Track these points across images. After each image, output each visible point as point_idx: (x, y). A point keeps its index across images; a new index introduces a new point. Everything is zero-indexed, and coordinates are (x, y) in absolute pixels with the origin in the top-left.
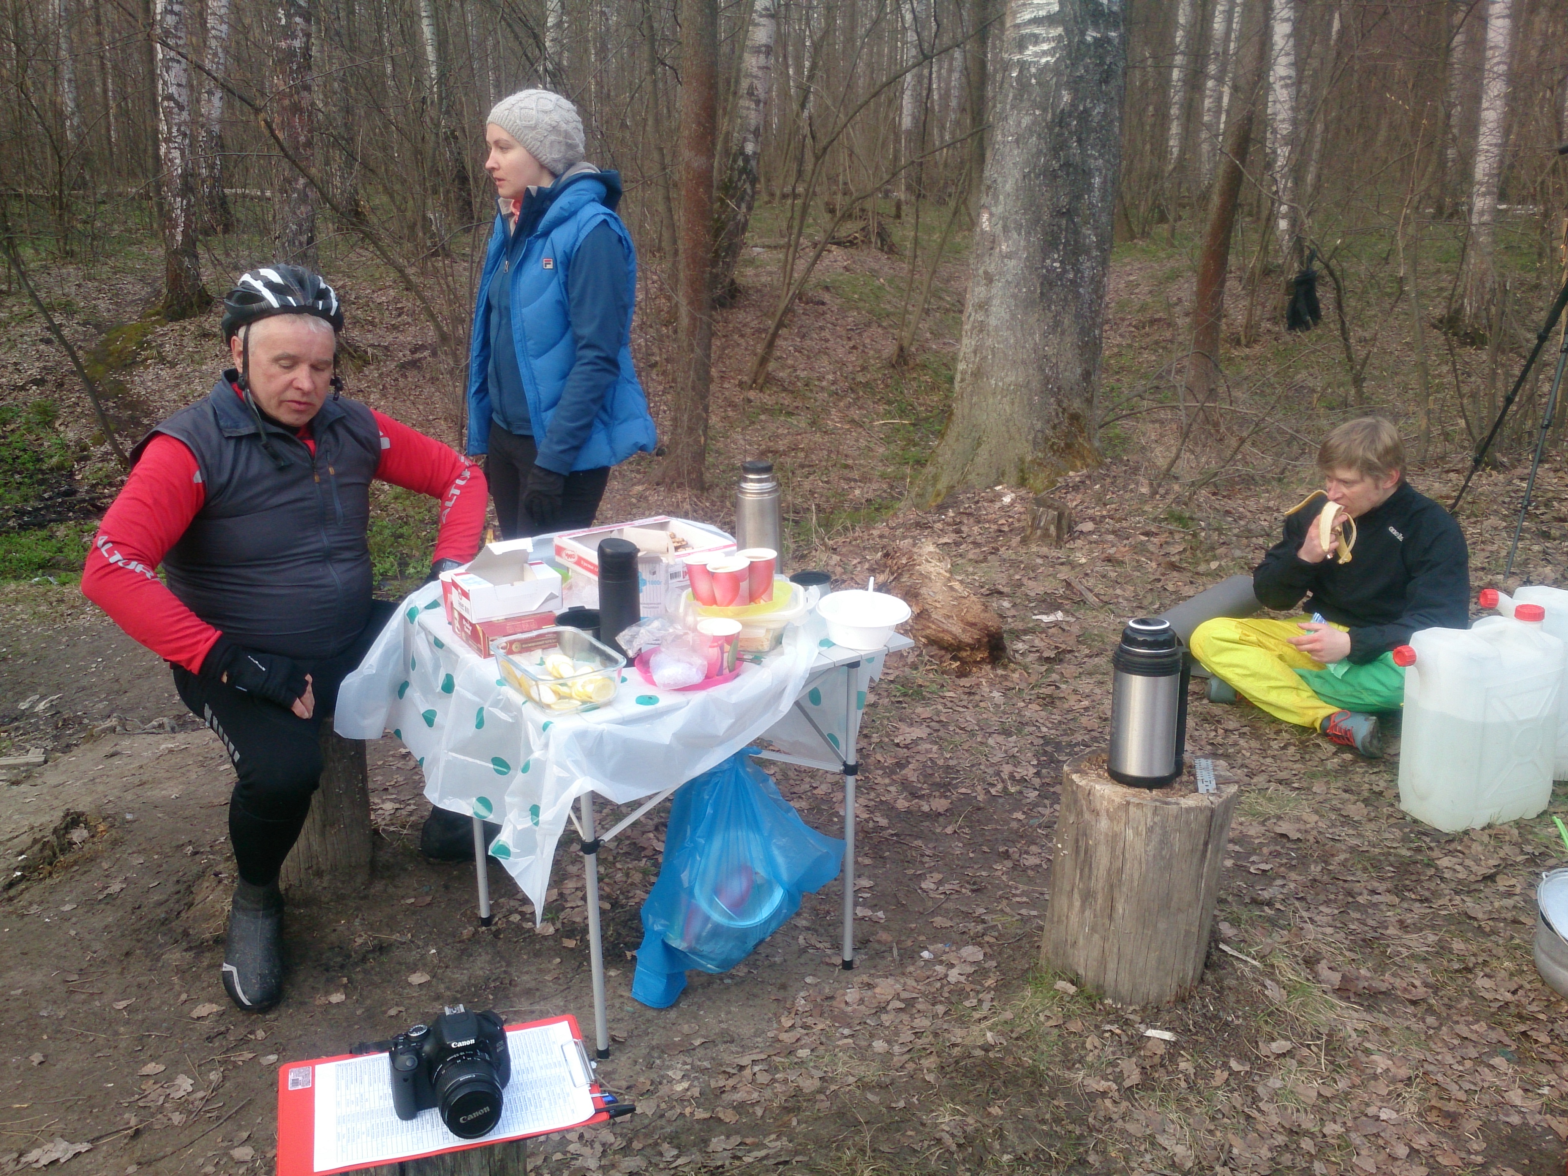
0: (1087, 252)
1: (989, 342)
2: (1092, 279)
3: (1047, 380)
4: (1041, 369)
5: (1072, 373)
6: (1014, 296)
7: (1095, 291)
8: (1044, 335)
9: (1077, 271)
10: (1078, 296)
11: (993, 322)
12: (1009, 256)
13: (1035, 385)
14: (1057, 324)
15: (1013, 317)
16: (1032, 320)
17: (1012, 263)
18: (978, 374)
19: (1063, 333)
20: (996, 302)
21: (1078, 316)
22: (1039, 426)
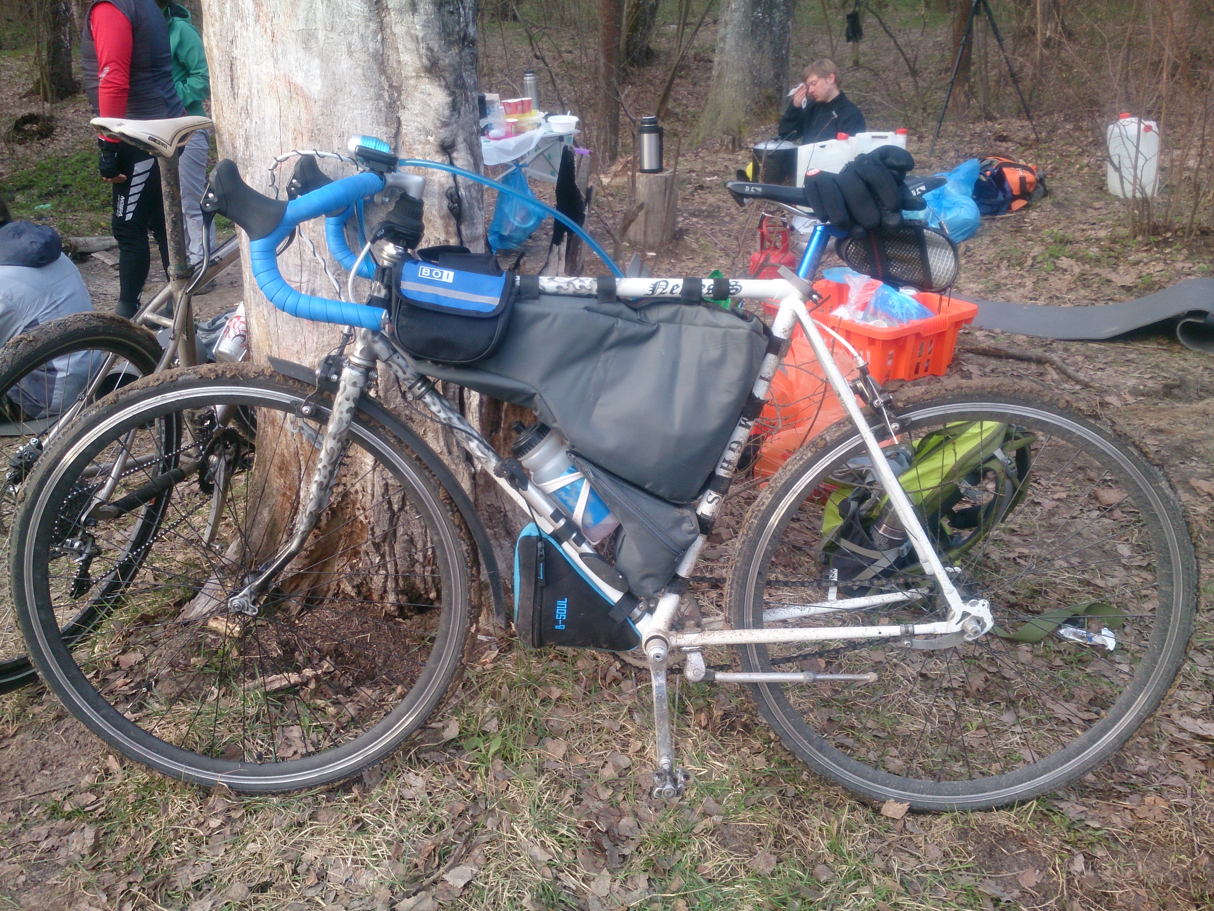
0: (778, 7)
1: (725, 58)
2: (781, 22)
3: (754, 78)
4: (751, 72)
5: (768, 74)
6: (738, 33)
7: (782, 29)
8: (753, 54)
9: (772, 18)
10: (771, 32)
11: (727, 47)
12: (735, 11)
13: (748, 81)
14: (760, 47)
15: (737, 44)
16: (747, 45)
17: (737, 15)
18: (720, 76)
19: (763, 52)
20: (729, 36)
21: (771, 43)
22: (748, 103)
